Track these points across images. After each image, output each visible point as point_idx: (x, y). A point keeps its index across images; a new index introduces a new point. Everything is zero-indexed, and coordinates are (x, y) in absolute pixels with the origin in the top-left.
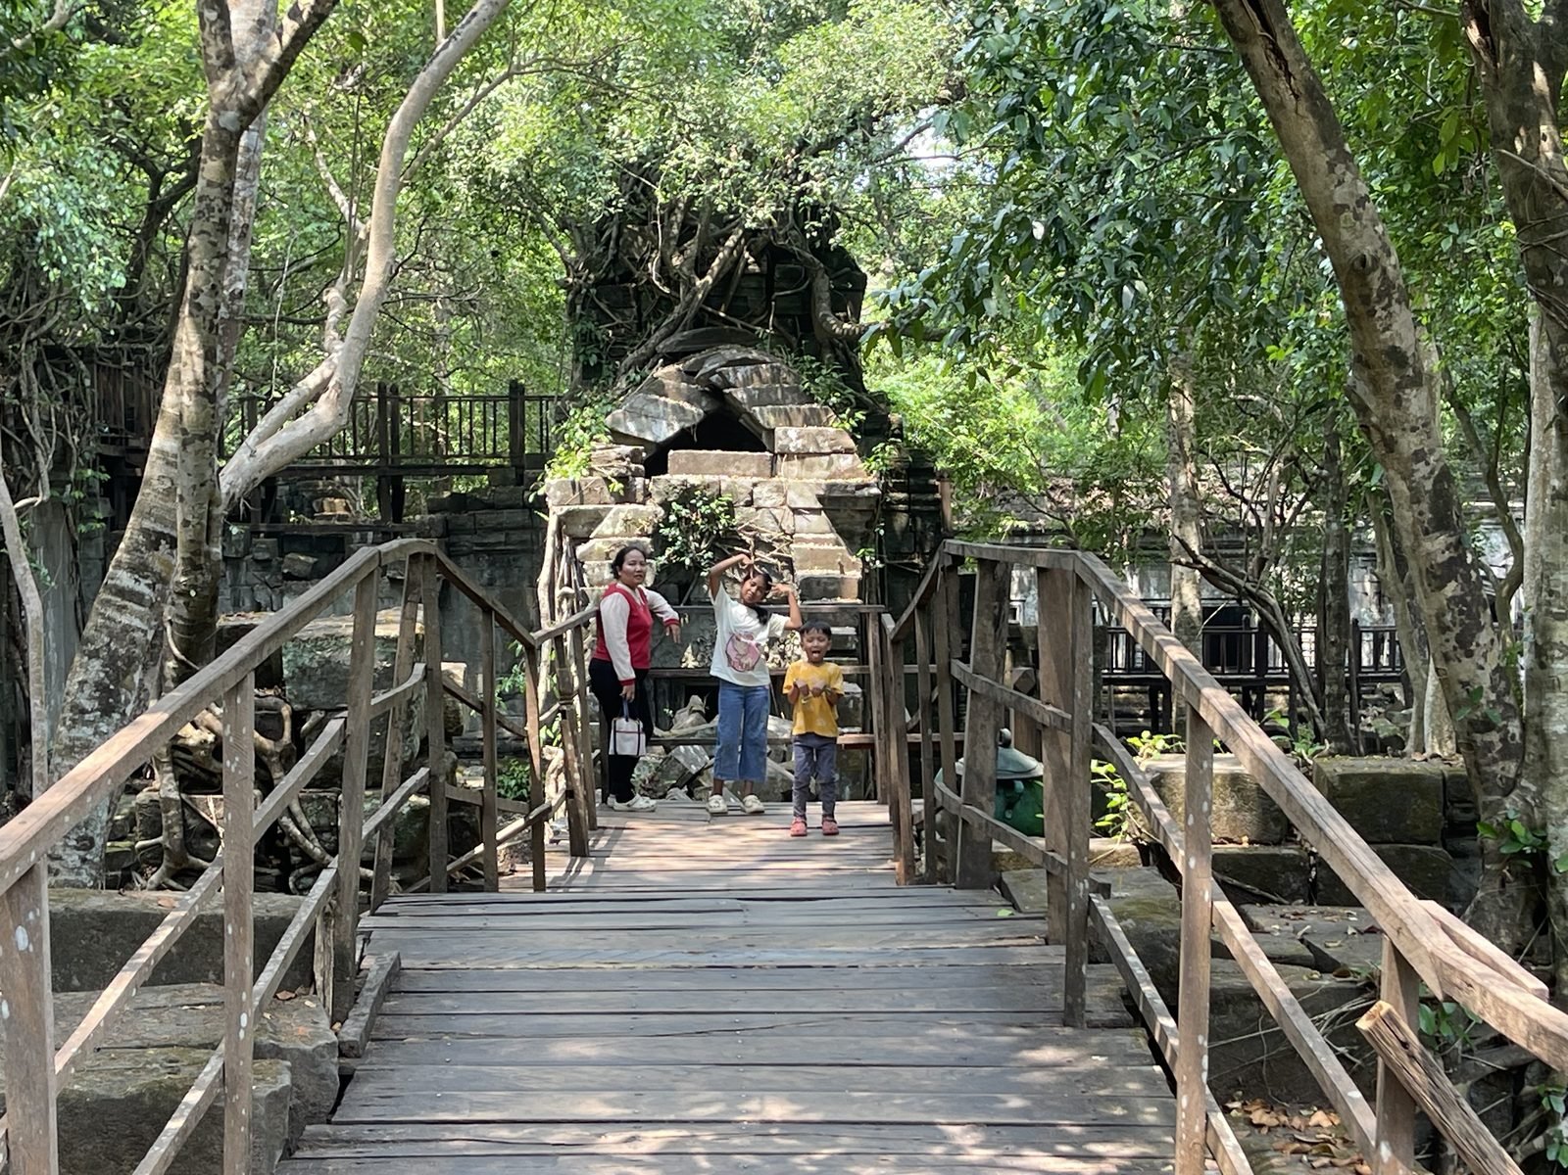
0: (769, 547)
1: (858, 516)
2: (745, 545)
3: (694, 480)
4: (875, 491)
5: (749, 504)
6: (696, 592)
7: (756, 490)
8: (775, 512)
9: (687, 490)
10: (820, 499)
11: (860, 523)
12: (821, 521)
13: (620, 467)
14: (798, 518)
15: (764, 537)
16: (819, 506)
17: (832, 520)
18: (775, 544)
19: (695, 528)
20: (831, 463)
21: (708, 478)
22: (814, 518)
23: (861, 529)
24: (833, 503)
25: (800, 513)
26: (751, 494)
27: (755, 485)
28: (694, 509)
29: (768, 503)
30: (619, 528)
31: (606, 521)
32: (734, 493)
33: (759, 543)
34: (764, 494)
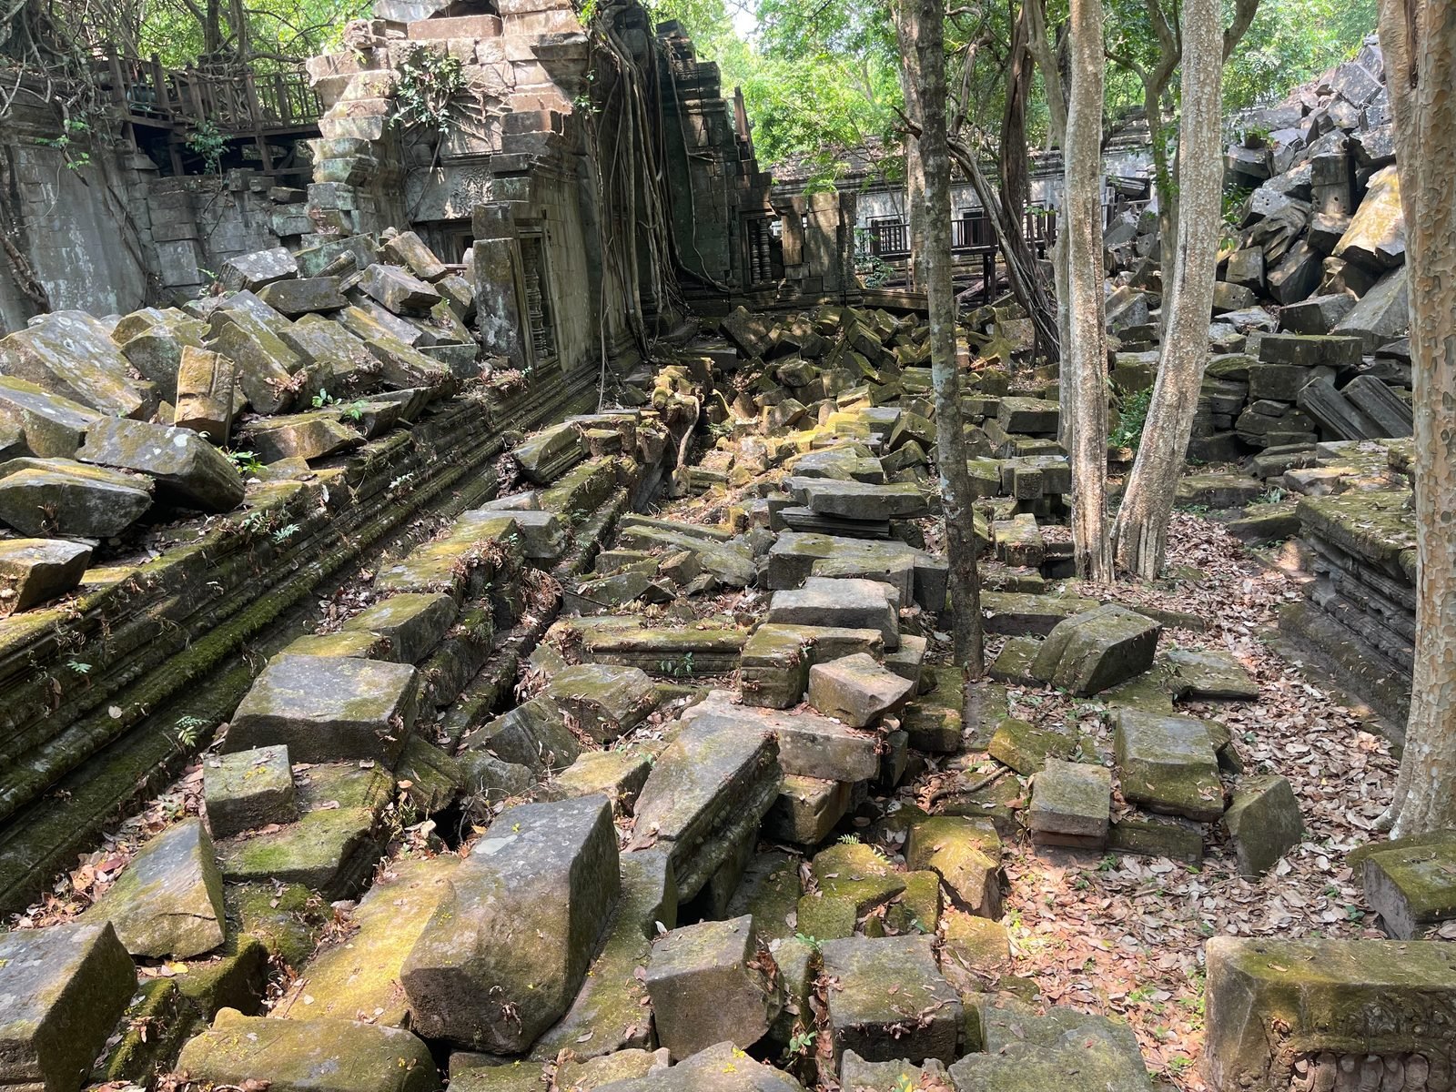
0: (496, 100)
1: (571, 65)
2: (474, 99)
3: (421, 43)
4: (582, 39)
5: (474, 61)
6: (443, 149)
7: (478, 48)
8: (496, 66)
9: (416, 52)
10: (534, 50)
11: (575, 73)
12: (538, 71)
13: (359, 36)
14: (518, 71)
15: (492, 93)
16: (533, 57)
17: (550, 72)
18: (502, 98)
19: (430, 88)
20: (547, 20)
21: (434, 41)
22: (531, 69)
23: (576, 78)
24: (545, 53)
25: (518, 66)
26: (474, 51)
27: (476, 43)
28: (425, 69)
29: (490, 59)
30: (360, 92)
31: (350, 87)
32: (458, 52)
33: (487, 97)
34: (485, 50)
